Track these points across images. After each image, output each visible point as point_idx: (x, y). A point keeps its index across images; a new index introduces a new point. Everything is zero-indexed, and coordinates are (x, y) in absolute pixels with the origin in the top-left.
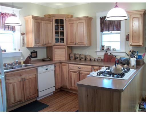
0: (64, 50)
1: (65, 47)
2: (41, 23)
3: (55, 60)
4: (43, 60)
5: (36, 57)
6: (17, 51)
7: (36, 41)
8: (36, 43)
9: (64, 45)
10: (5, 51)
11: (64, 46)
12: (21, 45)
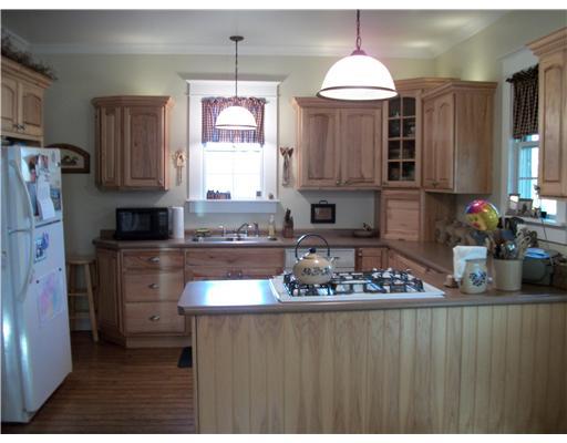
0: (415, 205)
1: (419, 196)
2: (334, 116)
3: (388, 236)
4: (354, 234)
5: (333, 221)
6: (265, 198)
7: (309, 173)
8: (310, 179)
9: (416, 189)
10: (228, 196)
11: (416, 192)
12: (281, 183)
